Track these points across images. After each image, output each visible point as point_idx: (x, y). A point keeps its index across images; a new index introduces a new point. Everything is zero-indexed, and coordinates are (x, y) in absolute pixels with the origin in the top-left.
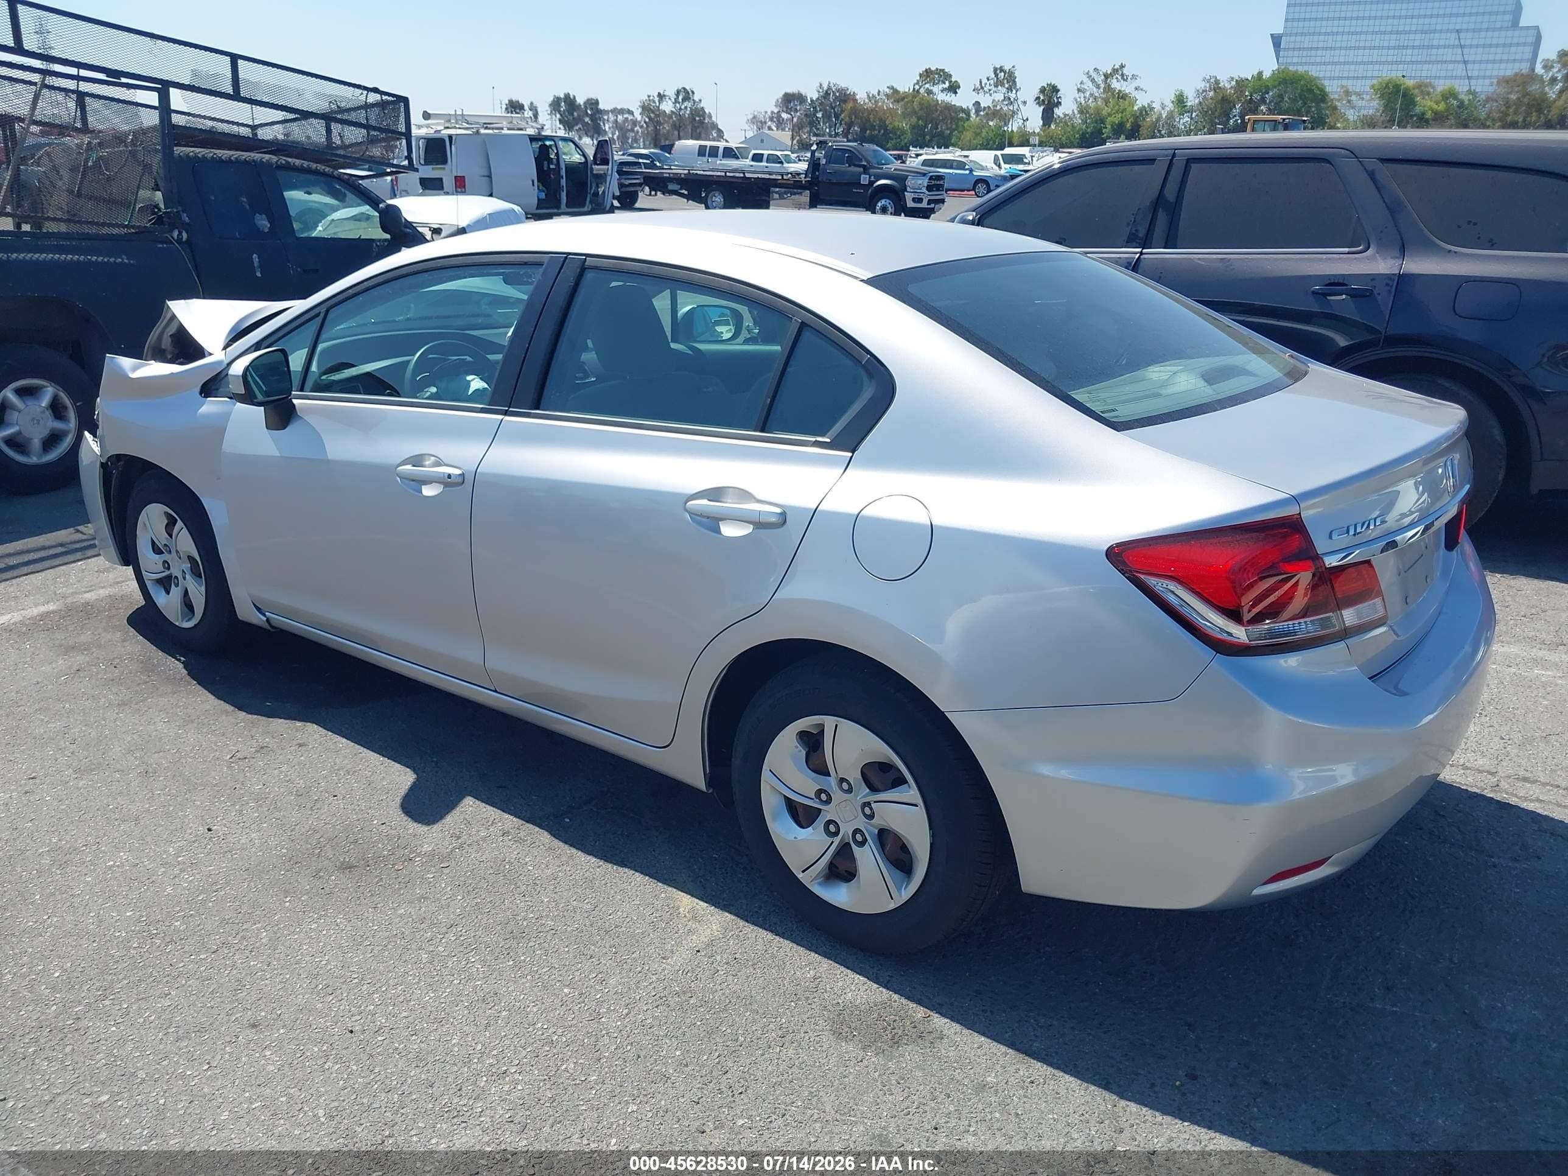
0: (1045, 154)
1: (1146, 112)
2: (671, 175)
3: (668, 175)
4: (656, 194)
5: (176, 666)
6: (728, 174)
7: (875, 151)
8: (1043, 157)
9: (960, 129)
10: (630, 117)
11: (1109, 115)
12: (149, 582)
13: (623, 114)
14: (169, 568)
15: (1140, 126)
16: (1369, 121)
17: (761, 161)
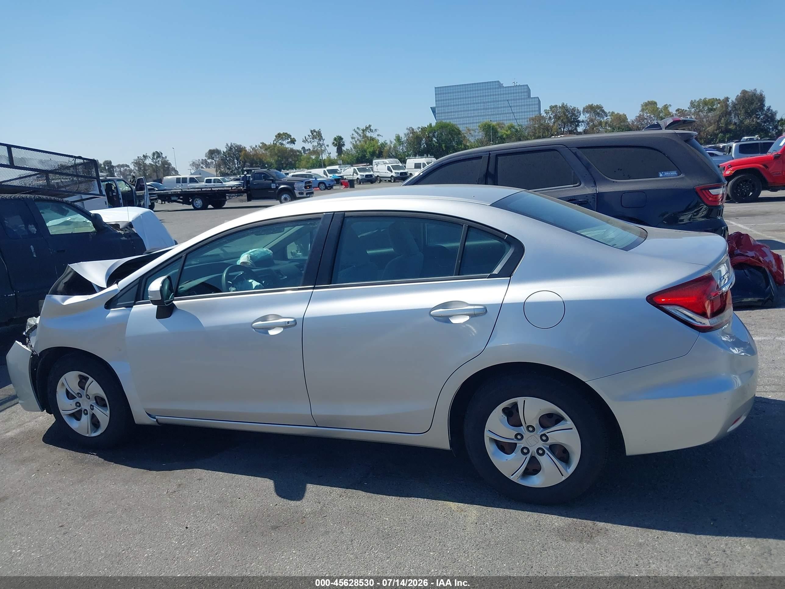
0: (347, 168)
1: (384, 145)
2: (173, 193)
3: (171, 193)
4: (165, 203)
5: (93, 458)
6: (203, 190)
7: (276, 172)
8: (346, 169)
9: (299, 160)
10: (128, 169)
11: (368, 148)
12: (65, 416)
13: (124, 167)
14: (80, 406)
15: (382, 152)
16: (480, 141)
17: (211, 182)
